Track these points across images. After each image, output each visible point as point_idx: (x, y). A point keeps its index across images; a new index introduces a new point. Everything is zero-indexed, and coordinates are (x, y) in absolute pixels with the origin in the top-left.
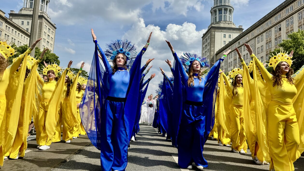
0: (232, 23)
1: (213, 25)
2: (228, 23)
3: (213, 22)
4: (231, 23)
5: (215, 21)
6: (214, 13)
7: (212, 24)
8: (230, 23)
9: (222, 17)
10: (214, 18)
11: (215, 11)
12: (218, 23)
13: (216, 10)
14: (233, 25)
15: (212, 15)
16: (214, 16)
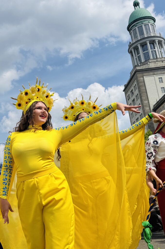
1: (138, 68)
3: (136, 64)
5: (139, 63)
6: (135, 52)
7: (135, 67)
9: (148, 54)
10: (136, 59)
12: (145, 63)
15: (132, 55)
16: (136, 56)
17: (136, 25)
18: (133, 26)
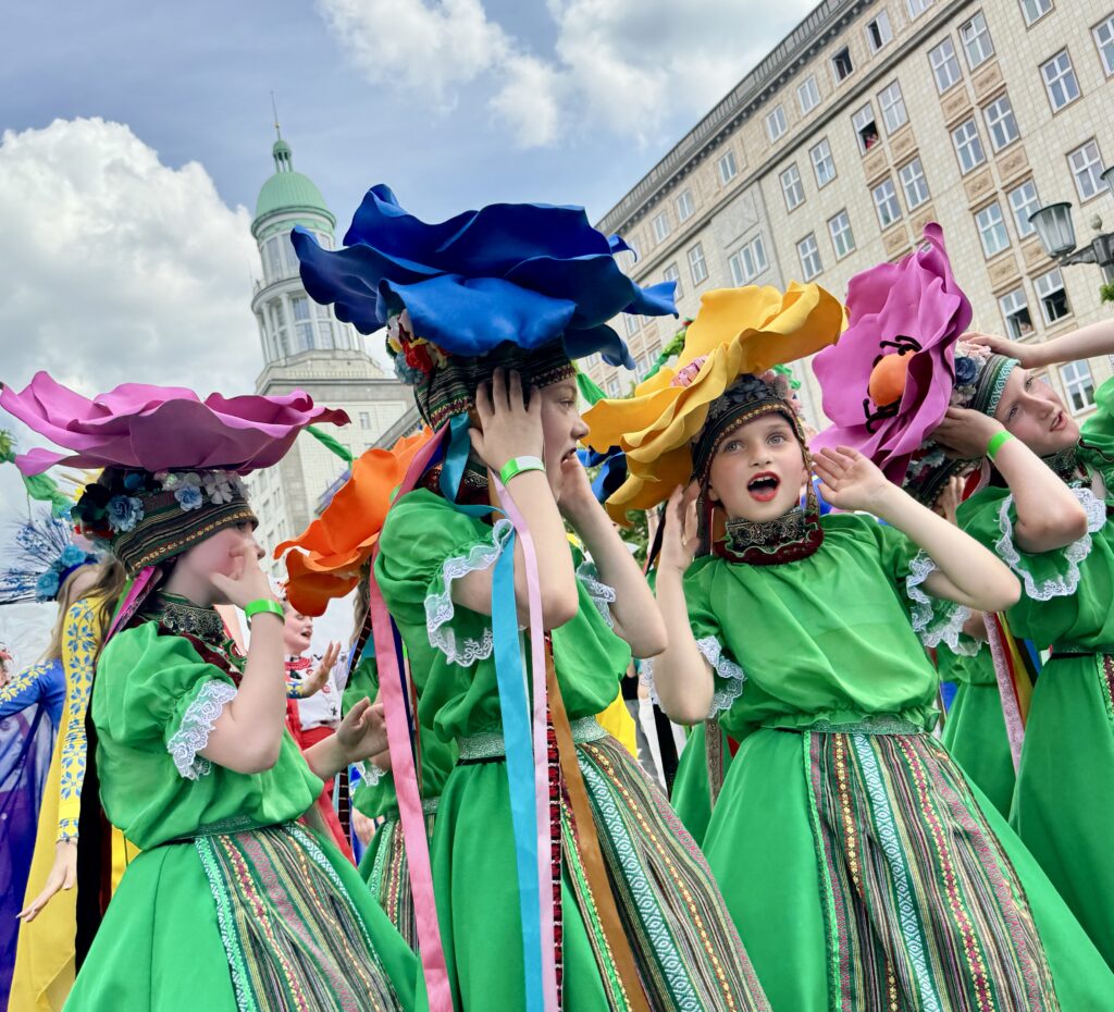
0: (363, 356)
1: (278, 374)
2: (345, 356)
3: (274, 358)
4: (358, 356)
5: (282, 355)
6: (271, 314)
7: (270, 367)
8: (357, 359)
9: (311, 330)
10: (275, 338)
11: (275, 304)
12: (301, 360)
13: (280, 300)
14: (369, 366)
15: (263, 322)
16: (274, 330)
17: (277, 226)
18: (268, 228)
